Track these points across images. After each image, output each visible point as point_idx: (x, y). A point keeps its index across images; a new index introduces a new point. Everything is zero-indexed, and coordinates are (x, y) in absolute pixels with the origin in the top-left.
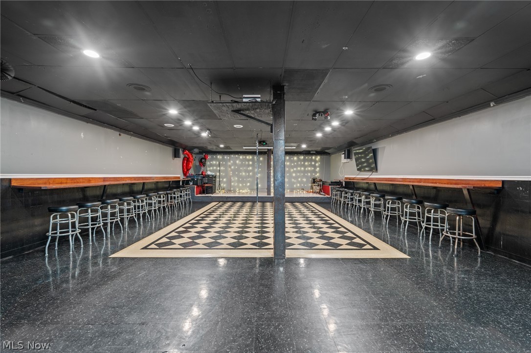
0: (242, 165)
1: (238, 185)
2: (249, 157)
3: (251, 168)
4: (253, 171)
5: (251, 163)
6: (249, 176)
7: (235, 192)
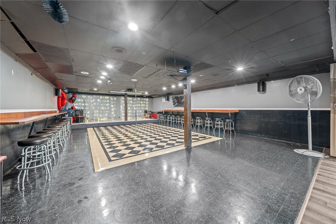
0: (102, 103)
1: (99, 116)
2: (107, 97)
3: (108, 104)
4: (109, 106)
5: (108, 101)
6: (107, 110)
7: (97, 120)
